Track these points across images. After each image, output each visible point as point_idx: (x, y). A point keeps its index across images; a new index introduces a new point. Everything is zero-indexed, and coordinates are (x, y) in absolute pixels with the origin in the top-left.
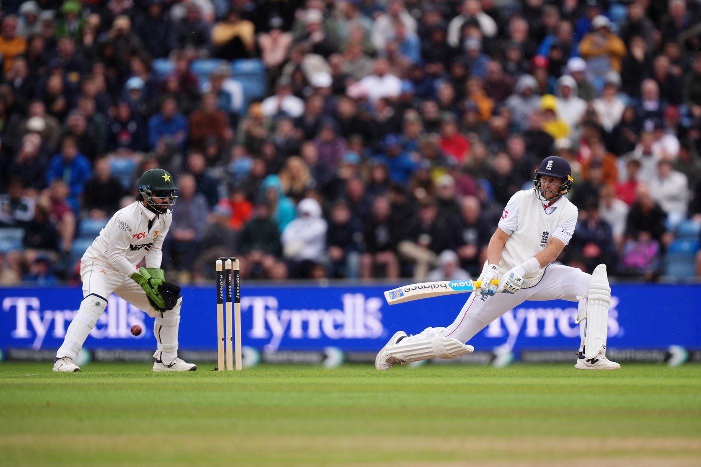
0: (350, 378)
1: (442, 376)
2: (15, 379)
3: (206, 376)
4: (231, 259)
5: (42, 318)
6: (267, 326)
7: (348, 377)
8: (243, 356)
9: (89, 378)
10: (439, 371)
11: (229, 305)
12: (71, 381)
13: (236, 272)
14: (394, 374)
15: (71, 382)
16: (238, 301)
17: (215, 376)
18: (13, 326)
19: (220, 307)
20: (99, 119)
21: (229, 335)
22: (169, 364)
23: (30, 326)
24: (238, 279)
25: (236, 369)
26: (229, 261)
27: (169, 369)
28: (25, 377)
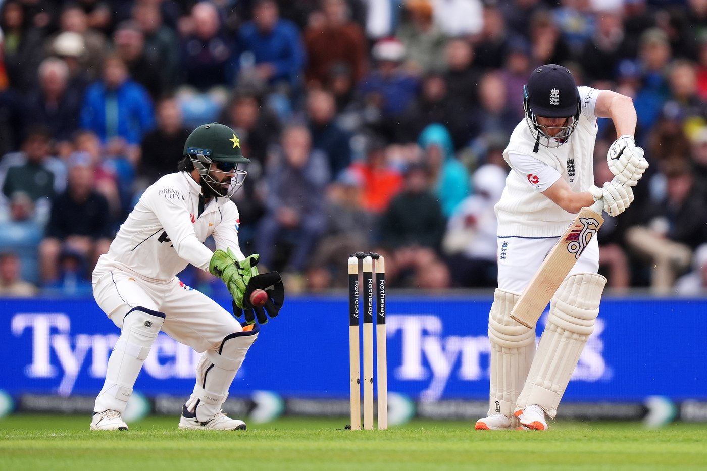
0: (558, 443)
1: (701, 440)
2: (33, 442)
3: (332, 439)
4: (371, 256)
5: (73, 347)
6: (425, 362)
7: (553, 441)
8: (389, 408)
9: (150, 440)
10: (696, 432)
11: (368, 327)
12: (121, 444)
13: (380, 276)
14: (625, 437)
15: (121, 447)
16: (382, 321)
17: (346, 438)
18: (28, 357)
19: (354, 330)
20: (166, 36)
21: (368, 374)
22: (204, 420)
23: (54, 359)
24: (382, 287)
25: (379, 428)
26: (369, 259)
27: (202, 428)
28: (48, 438)
